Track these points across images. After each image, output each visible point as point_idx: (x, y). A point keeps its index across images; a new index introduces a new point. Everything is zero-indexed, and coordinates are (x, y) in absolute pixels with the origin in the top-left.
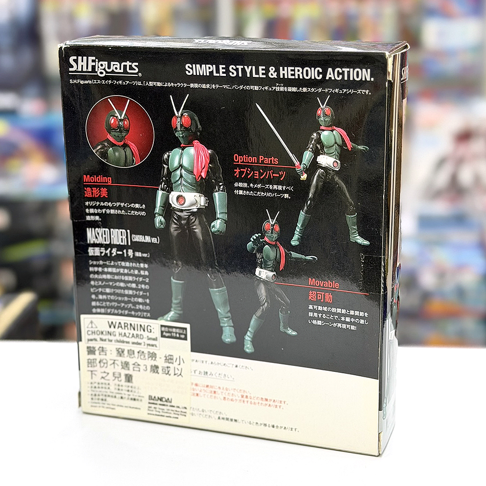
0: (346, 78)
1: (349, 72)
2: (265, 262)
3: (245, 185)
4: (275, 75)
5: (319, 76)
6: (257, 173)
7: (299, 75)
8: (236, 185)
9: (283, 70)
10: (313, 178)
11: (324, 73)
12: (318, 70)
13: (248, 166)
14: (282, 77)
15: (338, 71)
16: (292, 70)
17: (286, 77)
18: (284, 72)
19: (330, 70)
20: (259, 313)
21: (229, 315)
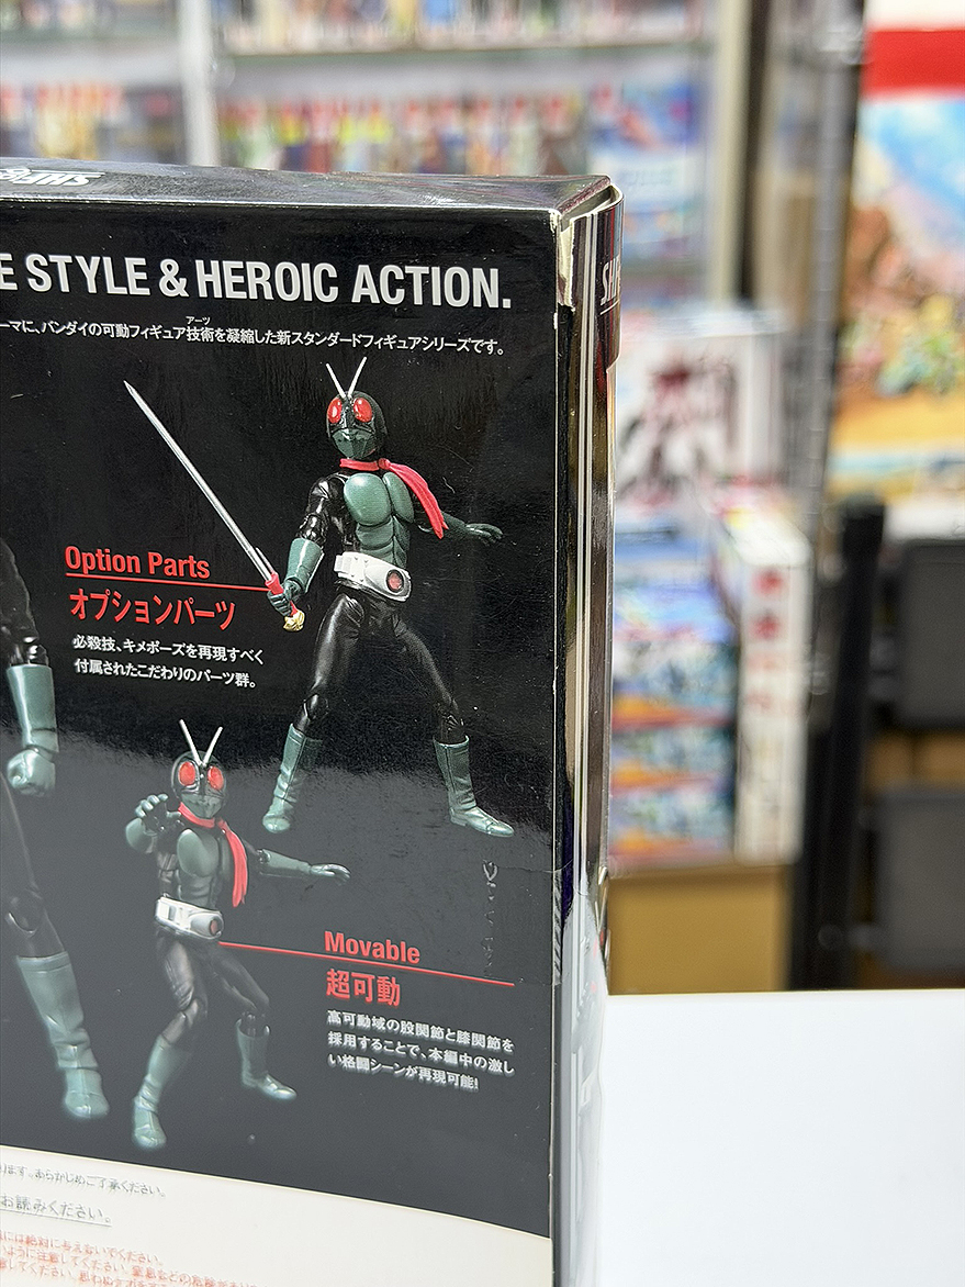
0: (418, 300)
1: (426, 278)
2: (187, 881)
3: (109, 644)
4: (180, 289)
5: (326, 292)
6: (143, 607)
7: (260, 287)
8: (78, 643)
9: (208, 270)
10: (326, 627)
11: (346, 282)
12: (325, 273)
13: (113, 585)
14: (203, 293)
15: (391, 274)
16: (235, 272)
17: (218, 294)
18: (209, 278)
19: (364, 271)
20: (174, 1031)
21: (83, 1035)
